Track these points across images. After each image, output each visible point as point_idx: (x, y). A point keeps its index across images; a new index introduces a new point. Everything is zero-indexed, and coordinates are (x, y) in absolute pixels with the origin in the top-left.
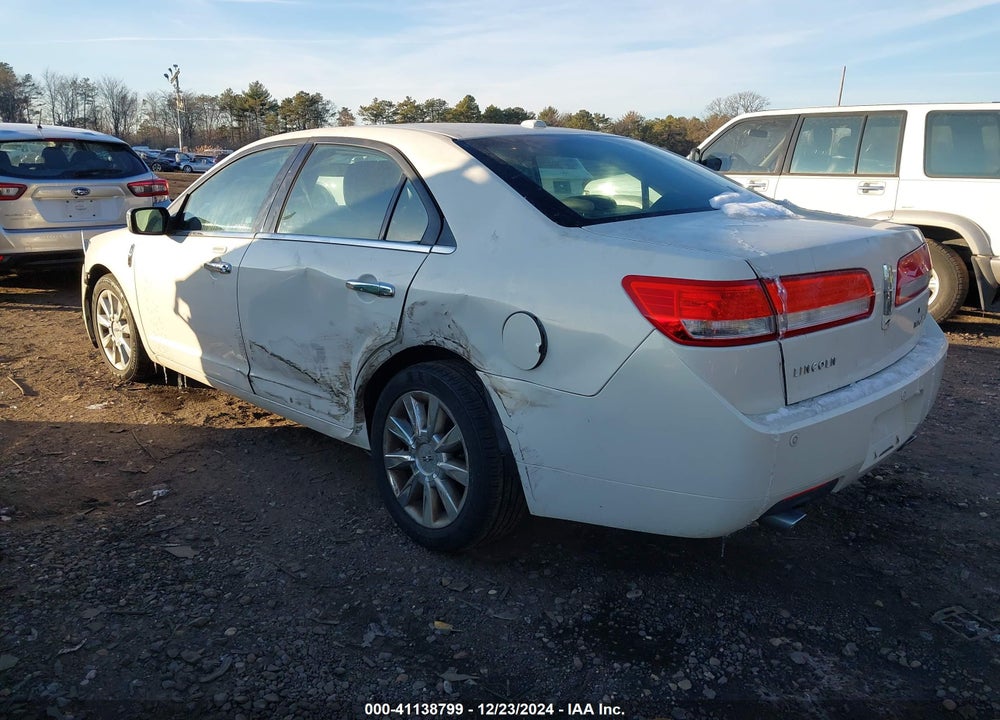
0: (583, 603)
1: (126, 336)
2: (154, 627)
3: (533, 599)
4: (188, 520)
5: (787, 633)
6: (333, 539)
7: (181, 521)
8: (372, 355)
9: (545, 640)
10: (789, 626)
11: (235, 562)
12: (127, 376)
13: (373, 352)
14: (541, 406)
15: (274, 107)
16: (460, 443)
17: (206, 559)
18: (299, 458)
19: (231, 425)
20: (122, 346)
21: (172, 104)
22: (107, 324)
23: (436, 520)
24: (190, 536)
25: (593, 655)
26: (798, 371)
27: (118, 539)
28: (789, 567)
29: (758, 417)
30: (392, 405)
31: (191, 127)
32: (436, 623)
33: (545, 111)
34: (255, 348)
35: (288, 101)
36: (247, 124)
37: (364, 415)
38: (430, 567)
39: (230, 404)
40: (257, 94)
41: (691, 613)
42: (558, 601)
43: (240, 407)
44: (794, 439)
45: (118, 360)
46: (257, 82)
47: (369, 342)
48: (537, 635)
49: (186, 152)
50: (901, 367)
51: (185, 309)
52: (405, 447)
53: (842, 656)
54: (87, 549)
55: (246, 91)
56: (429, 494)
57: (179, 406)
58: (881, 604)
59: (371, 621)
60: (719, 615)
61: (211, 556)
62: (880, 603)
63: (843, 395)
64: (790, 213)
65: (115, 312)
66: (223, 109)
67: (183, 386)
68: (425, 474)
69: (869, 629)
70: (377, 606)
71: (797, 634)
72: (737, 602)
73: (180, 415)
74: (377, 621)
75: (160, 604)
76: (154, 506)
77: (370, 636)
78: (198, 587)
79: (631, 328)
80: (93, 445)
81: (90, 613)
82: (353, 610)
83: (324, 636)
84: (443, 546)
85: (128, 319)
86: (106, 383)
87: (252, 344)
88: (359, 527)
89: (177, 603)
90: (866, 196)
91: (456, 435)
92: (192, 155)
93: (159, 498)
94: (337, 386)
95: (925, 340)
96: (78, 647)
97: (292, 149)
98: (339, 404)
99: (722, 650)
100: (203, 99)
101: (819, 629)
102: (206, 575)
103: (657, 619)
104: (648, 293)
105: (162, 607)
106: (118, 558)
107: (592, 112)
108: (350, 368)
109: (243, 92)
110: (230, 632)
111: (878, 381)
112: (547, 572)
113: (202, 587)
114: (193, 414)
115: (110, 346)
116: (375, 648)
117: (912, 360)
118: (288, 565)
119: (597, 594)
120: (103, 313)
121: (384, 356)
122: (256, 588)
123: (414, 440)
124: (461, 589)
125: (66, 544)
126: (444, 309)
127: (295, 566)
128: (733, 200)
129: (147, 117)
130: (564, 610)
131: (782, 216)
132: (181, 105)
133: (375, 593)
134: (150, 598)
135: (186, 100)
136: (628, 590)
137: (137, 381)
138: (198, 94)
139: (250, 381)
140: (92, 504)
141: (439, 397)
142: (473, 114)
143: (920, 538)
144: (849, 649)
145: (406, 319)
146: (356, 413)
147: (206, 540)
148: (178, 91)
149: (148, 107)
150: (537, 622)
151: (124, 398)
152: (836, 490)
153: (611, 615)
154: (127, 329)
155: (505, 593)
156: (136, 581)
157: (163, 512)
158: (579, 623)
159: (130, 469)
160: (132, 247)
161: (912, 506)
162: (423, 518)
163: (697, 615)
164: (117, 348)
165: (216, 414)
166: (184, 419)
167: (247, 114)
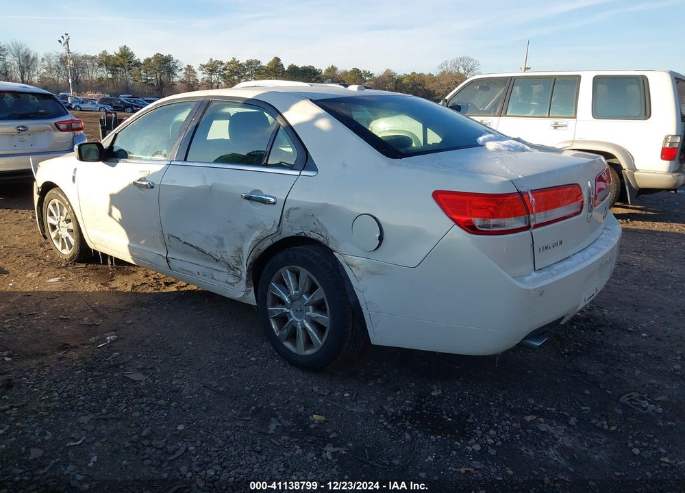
0: (405, 400)
1: (70, 231)
2: (129, 426)
3: (373, 399)
4: (135, 355)
5: (533, 413)
6: (237, 365)
7: (131, 357)
8: (259, 243)
9: (385, 424)
10: (534, 408)
11: (174, 382)
12: (71, 259)
13: (260, 241)
14: (379, 274)
15: (138, 64)
16: (323, 300)
17: (154, 381)
18: (202, 312)
19: (150, 290)
20: (67, 238)
21: (63, 60)
22: (55, 223)
23: (306, 349)
24: (140, 367)
25: (417, 432)
26: (542, 248)
27: (91, 369)
28: (530, 372)
29: (519, 278)
30: (273, 275)
31: (77, 77)
32: (314, 416)
33: (329, 68)
34: (171, 238)
35: (149, 60)
36: (119, 76)
37: (252, 282)
38: (304, 380)
39: (147, 276)
40: (125, 54)
41: (473, 403)
42: (389, 399)
43: (154, 279)
44: (541, 292)
45: (63, 247)
46: (125, 46)
47: (257, 234)
48: (380, 421)
49: (76, 96)
50: (597, 244)
51: (117, 213)
52: (282, 302)
53: (569, 426)
54: (71, 377)
55: (117, 53)
56: (300, 333)
57: (112, 278)
58: (589, 393)
59: (271, 417)
60: (491, 403)
61: (156, 379)
62: (587, 392)
63: (567, 263)
64: (527, 147)
65: (61, 214)
66: (100, 65)
67: (112, 264)
68: (298, 320)
69: (582, 408)
70: (274, 407)
71: (540, 413)
72: (501, 395)
73: (113, 284)
74: (276, 416)
75: (130, 411)
76: (110, 347)
77: (272, 427)
78: (153, 399)
79: (440, 224)
80: (57, 307)
81: (84, 419)
82: (259, 410)
83: (243, 427)
84: (311, 367)
85: (73, 219)
86: (56, 264)
87: (170, 236)
88: (252, 356)
89: (141, 410)
90: (555, 131)
91: (320, 294)
92: (81, 98)
93: (111, 342)
94: (233, 263)
95: (608, 227)
96: (80, 442)
97: (195, 104)
98: (234, 275)
99: (496, 425)
100: (86, 57)
101: (553, 409)
102: (156, 391)
103: (453, 408)
104: (450, 202)
105: (131, 413)
106: (93, 383)
107: (361, 70)
108: (242, 251)
109: (115, 53)
110: (181, 427)
111: (586, 254)
112: (379, 381)
113: (155, 399)
114: (122, 283)
115: (57, 238)
116: (278, 433)
117: (603, 240)
118: (210, 383)
119: (413, 393)
120: (51, 215)
121: (268, 243)
122: (191, 398)
123: (289, 298)
124: (326, 394)
125: (55, 375)
126: (310, 212)
127: (215, 383)
128: (491, 140)
129: (45, 71)
130: (394, 405)
131: (523, 150)
132: (71, 62)
133: (271, 399)
134: (122, 407)
135: (74, 58)
136: (433, 390)
137: (79, 262)
138: (82, 54)
139: (168, 261)
140: (65, 347)
141: (308, 270)
142: (279, 70)
143: (607, 351)
144: (573, 421)
145: (284, 219)
146: (247, 281)
147: (151, 369)
148: (69, 52)
149: (46, 63)
150: (378, 413)
151: (71, 274)
152: (562, 323)
153: (424, 406)
154: (71, 226)
155: (355, 396)
156: (110, 397)
157: (117, 351)
158: (404, 412)
159: (87, 323)
160: (75, 170)
161: (600, 331)
162: (298, 349)
163: (478, 404)
164: (63, 239)
165: (139, 283)
166: (116, 288)
167: (119, 68)
